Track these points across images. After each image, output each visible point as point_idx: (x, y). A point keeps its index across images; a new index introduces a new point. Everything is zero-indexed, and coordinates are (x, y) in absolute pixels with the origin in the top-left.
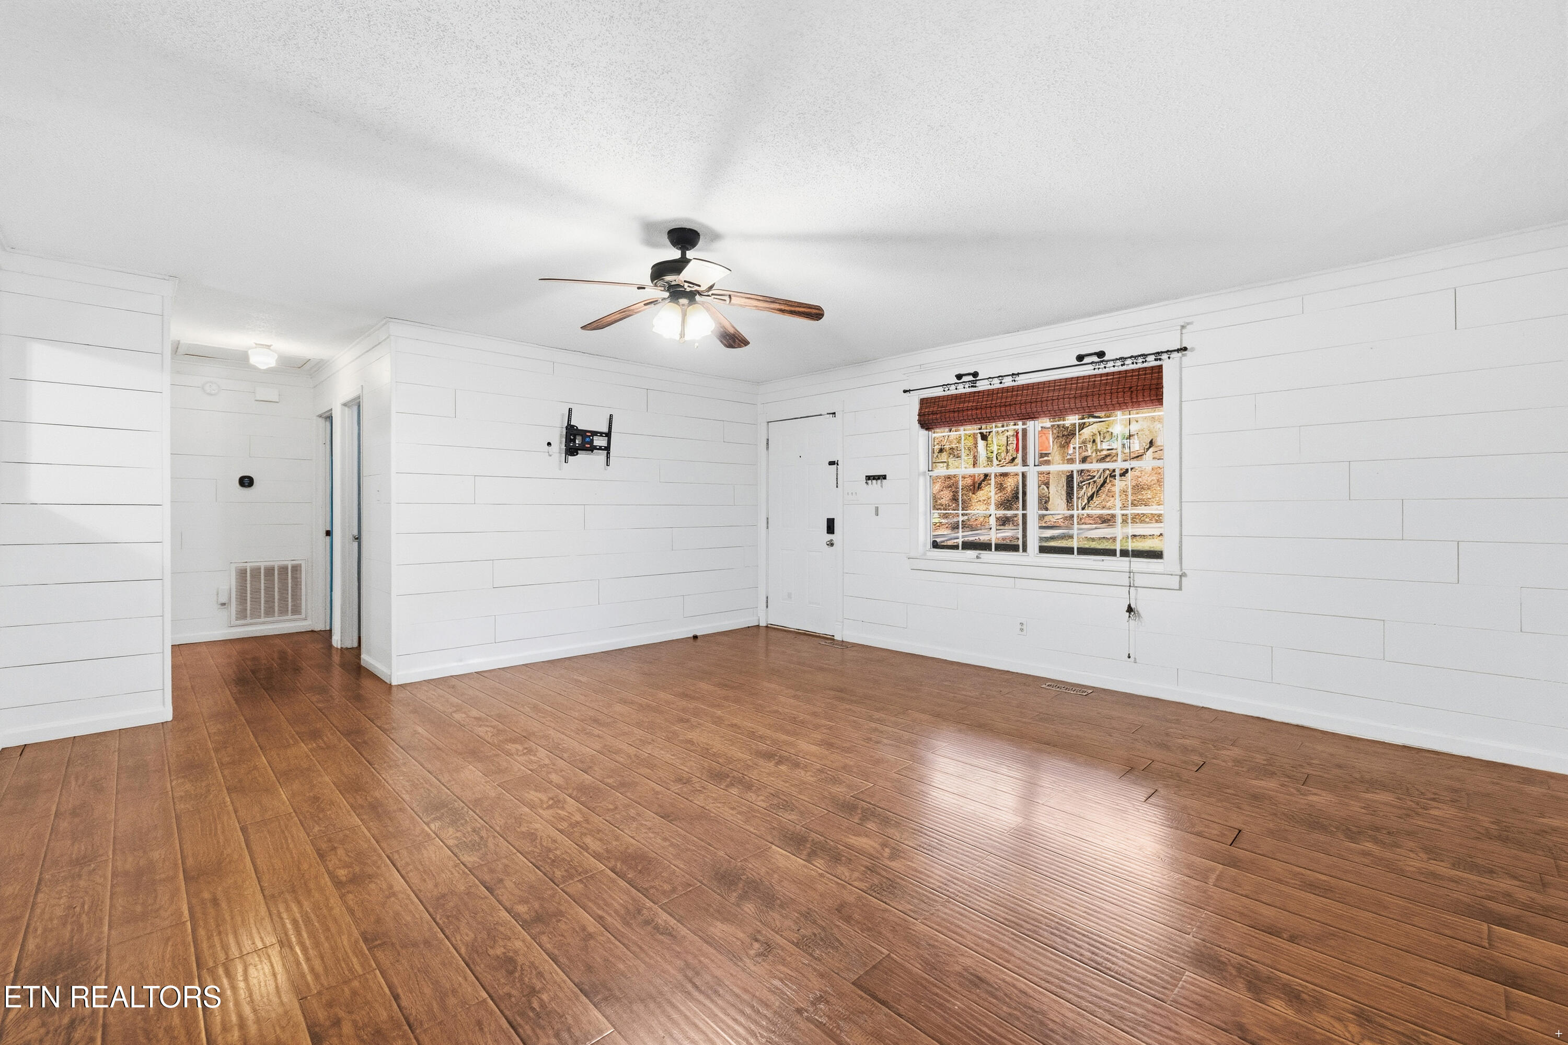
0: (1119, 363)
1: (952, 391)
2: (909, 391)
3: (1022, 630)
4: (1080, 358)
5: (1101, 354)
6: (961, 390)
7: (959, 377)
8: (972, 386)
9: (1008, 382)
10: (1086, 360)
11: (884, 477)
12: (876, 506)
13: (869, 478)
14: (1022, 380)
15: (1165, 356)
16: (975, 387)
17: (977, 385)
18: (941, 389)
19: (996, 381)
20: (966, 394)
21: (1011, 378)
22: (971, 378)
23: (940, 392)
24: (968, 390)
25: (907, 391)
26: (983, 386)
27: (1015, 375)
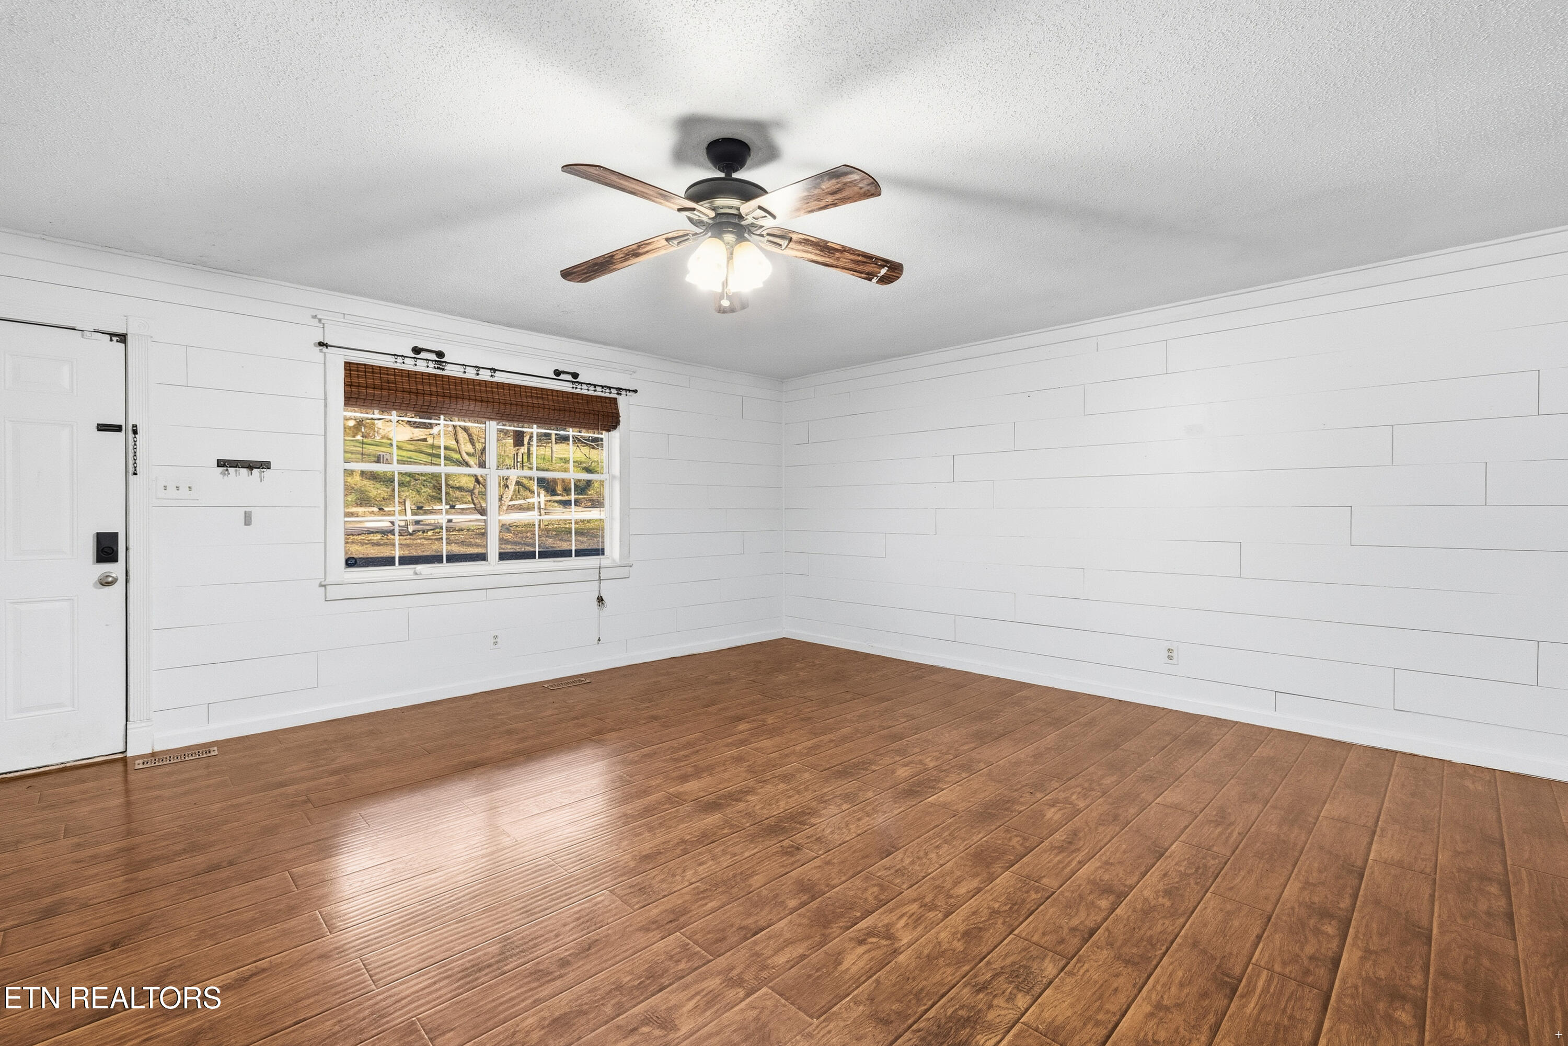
0: (592, 388)
1: (409, 365)
2: (326, 346)
3: (495, 643)
4: (558, 373)
5: (575, 375)
6: (421, 367)
7: (417, 350)
8: (438, 368)
9: (485, 376)
10: (562, 377)
11: (265, 465)
12: (248, 509)
13: (221, 463)
14: (500, 378)
15: (622, 392)
16: (443, 369)
17: (446, 368)
18: (392, 359)
20: (429, 375)
21: (488, 373)
22: (434, 357)
23: (387, 362)
24: (431, 370)
25: (321, 344)
26: (451, 371)
27: (494, 370)
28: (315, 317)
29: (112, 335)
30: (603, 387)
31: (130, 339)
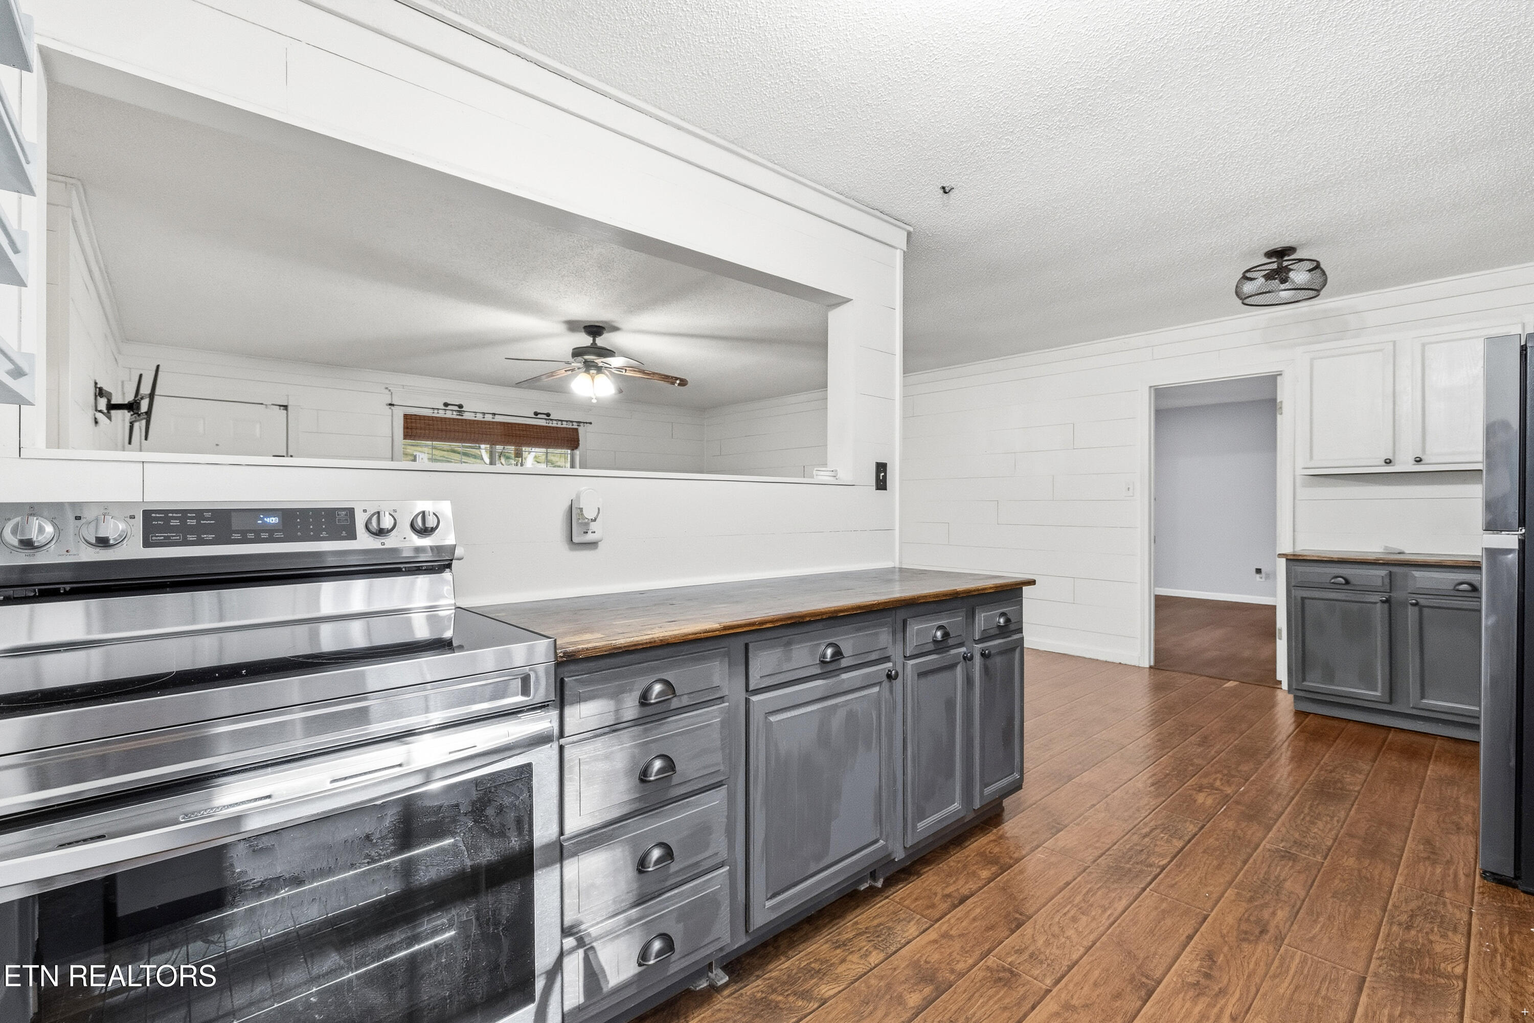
0: (560, 423)
1: (441, 414)
2: (393, 405)
4: (536, 414)
5: (548, 415)
6: (449, 415)
7: (446, 405)
8: (459, 415)
9: (489, 418)
10: (539, 416)
14: (498, 419)
15: (582, 424)
16: (461, 416)
17: (464, 415)
18: (431, 411)
19: (481, 416)
20: (454, 419)
21: (491, 416)
22: (456, 408)
23: (428, 413)
24: (455, 417)
25: (390, 405)
26: (467, 416)
27: (494, 414)
28: (387, 388)
29: (280, 406)
30: (567, 421)
31: (289, 408)
